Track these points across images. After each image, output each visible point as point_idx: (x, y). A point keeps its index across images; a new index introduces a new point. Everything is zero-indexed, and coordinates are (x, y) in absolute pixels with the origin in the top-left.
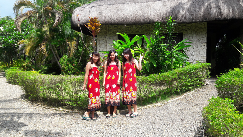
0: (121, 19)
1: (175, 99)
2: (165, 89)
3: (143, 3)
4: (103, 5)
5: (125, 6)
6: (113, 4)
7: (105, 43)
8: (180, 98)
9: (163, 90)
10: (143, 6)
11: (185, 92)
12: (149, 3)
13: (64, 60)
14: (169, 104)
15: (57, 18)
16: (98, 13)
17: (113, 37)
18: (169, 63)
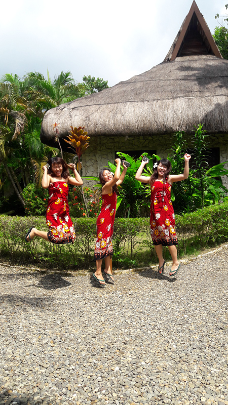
0: (121, 128)
1: (209, 253)
2: (192, 238)
3: (155, 102)
4: (91, 105)
5: (127, 107)
6: (108, 104)
7: (94, 165)
8: (215, 251)
9: (189, 240)
10: (156, 106)
11: (223, 242)
12: (164, 101)
13: (30, 191)
14: (198, 260)
15: (18, 125)
16: (84, 117)
17: (107, 155)
18: (198, 197)
